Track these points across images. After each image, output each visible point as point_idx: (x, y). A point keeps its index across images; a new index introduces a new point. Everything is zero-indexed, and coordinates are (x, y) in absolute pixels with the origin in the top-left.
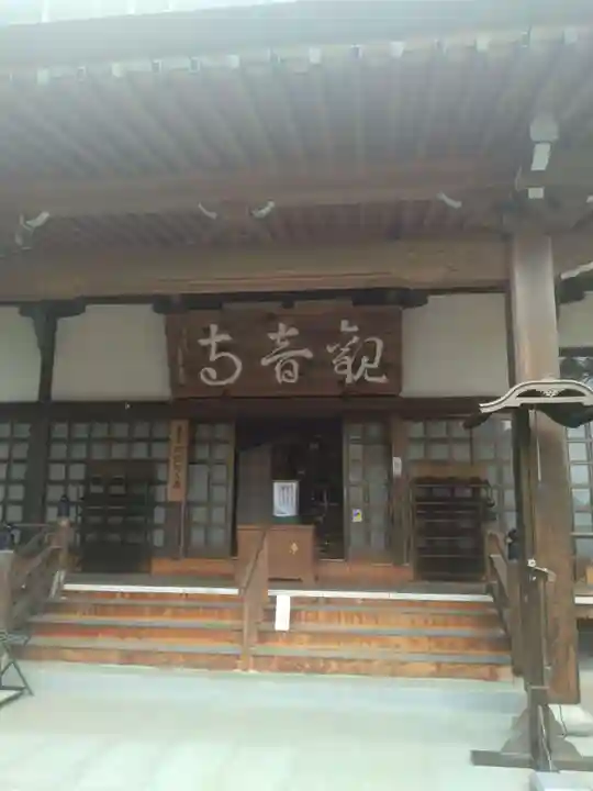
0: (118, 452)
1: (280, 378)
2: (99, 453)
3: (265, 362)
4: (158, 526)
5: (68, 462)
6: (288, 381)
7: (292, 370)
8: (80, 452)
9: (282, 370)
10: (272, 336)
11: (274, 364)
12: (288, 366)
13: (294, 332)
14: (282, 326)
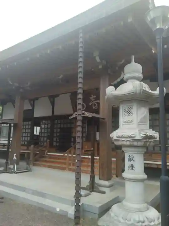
0: (65, 126)
1: (94, 108)
2: (62, 126)
3: (90, 104)
4: (72, 142)
5: (57, 128)
6: (96, 108)
7: (96, 105)
8: (59, 126)
9: (94, 105)
10: (90, 98)
11: (92, 104)
12: (95, 105)
13: (95, 97)
14: (92, 96)
